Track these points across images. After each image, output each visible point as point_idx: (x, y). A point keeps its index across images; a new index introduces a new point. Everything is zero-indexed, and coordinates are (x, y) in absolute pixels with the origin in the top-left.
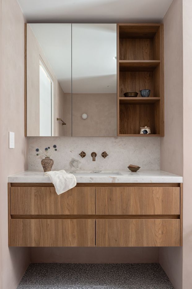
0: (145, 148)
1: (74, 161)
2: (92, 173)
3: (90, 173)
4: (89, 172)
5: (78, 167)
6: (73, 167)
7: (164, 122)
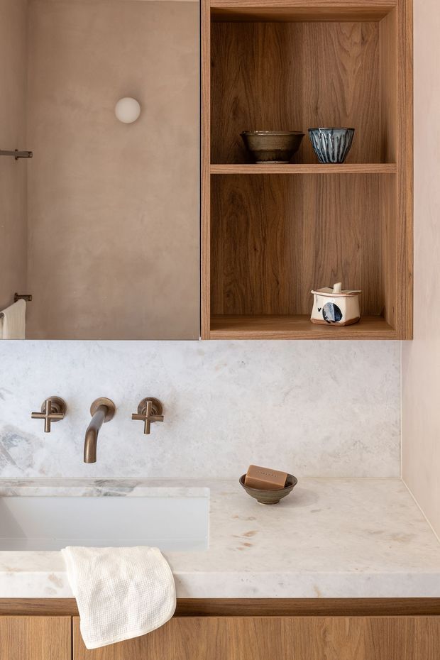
0: (335, 378)
1: (15, 436)
2: (91, 495)
3: (84, 495)
4: (80, 494)
5: (30, 466)
6: (9, 465)
7: (411, 275)
